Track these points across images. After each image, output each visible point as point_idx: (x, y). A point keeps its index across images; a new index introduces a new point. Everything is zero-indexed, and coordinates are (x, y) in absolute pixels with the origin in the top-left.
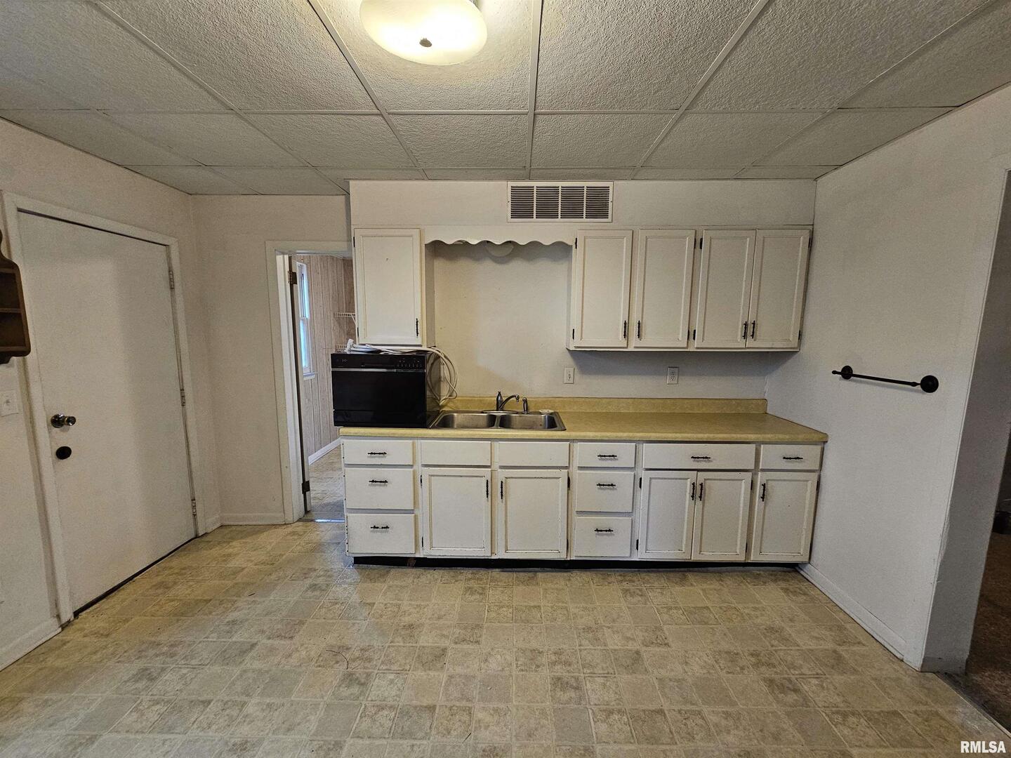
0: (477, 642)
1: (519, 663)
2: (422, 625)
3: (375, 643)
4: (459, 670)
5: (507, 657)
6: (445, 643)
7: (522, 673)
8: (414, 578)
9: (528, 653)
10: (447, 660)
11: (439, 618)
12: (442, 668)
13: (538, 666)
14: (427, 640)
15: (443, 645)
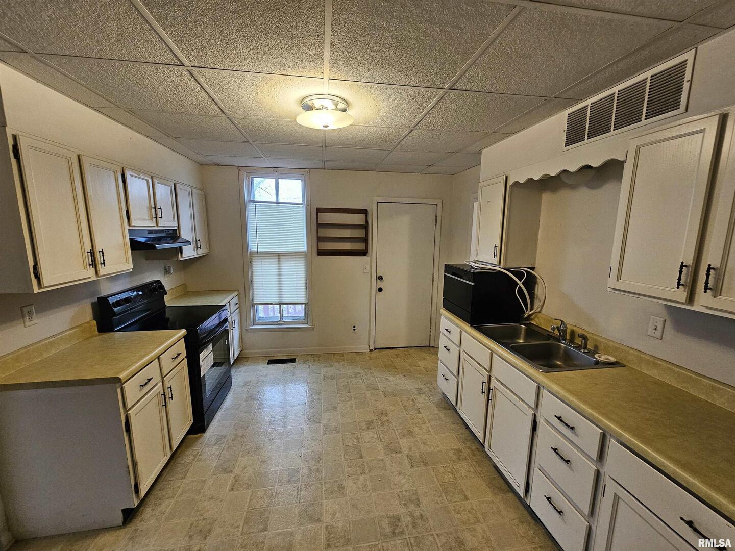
0: (412, 466)
1: (404, 493)
2: (414, 437)
3: (394, 424)
4: (388, 463)
5: (407, 485)
6: (405, 451)
7: (396, 496)
8: (452, 422)
9: (414, 497)
10: (394, 455)
11: (424, 444)
12: (387, 454)
13: (405, 505)
14: (404, 443)
15: (403, 450)
